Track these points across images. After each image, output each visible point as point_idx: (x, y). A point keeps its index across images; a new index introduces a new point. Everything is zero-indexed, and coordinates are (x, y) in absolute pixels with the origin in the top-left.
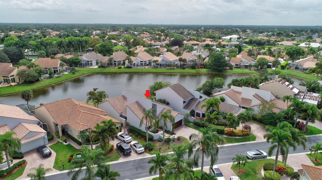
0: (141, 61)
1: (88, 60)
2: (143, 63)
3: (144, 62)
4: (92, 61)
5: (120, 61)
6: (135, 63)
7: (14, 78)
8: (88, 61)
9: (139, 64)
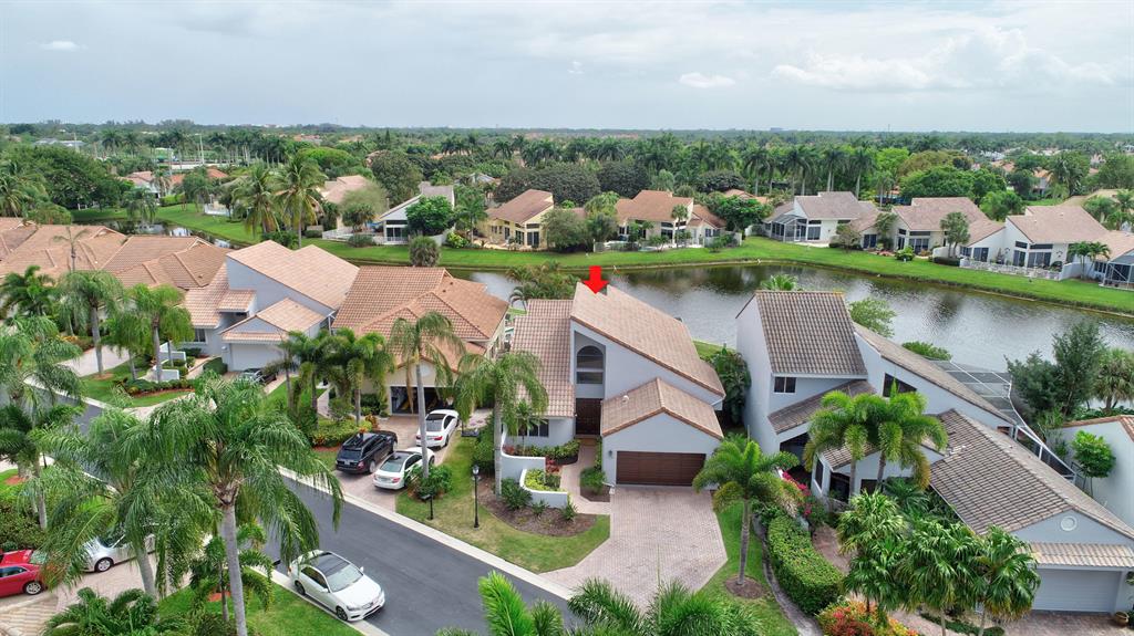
0: (1019, 244)
1: (804, 216)
2: (1027, 251)
3: (1032, 247)
4: (819, 222)
5: (928, 233)
6: (986, 249)
7: (537, 234)
8: (804, 221)
9: (1010, 257)
